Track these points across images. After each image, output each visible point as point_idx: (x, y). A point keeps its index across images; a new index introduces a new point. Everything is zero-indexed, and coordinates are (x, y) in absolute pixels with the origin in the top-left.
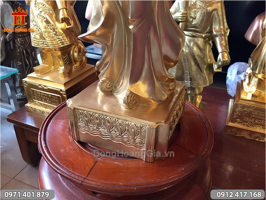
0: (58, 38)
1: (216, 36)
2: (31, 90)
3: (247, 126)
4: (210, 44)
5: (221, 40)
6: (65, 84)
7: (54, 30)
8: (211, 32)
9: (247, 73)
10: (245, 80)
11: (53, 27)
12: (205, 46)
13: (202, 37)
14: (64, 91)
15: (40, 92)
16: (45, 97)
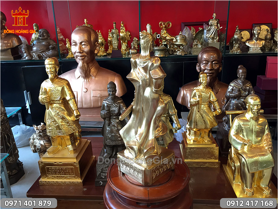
0: (71, 127)
1: (172, 115)
2: (46, 168)
3: (195, 159)
4: (168, 119)
5: (174, 117)
6: (77, 158)
7: (68, 123)
8: (168, 113)
9: (187, 128)
10: (187, 132)
11: (67, 121)
12: (166, 120)
13: (164, 116)
14: (76, 163)
15: (55, 168)
16: (60, 170)
